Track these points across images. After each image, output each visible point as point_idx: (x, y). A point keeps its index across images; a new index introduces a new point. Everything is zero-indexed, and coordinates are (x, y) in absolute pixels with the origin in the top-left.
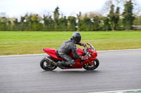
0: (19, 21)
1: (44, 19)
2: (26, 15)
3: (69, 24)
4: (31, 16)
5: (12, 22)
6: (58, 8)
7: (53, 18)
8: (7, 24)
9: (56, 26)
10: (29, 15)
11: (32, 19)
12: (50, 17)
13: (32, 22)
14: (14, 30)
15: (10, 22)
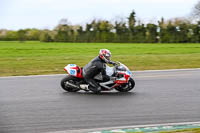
0: (84, 29)
1: (116, 28)
2: (93, 22)
3: (147, 33)
4: (99, 24)
5: (75, 31)
6: (134, 13)
7: (127, 25)
8: (70, 33)
9: (131, 37)
10: (97, 22)
11: (101, 27)
12: (124, 25)
13: (101, 31)
14: (78, 41)
15: (72, 31)
